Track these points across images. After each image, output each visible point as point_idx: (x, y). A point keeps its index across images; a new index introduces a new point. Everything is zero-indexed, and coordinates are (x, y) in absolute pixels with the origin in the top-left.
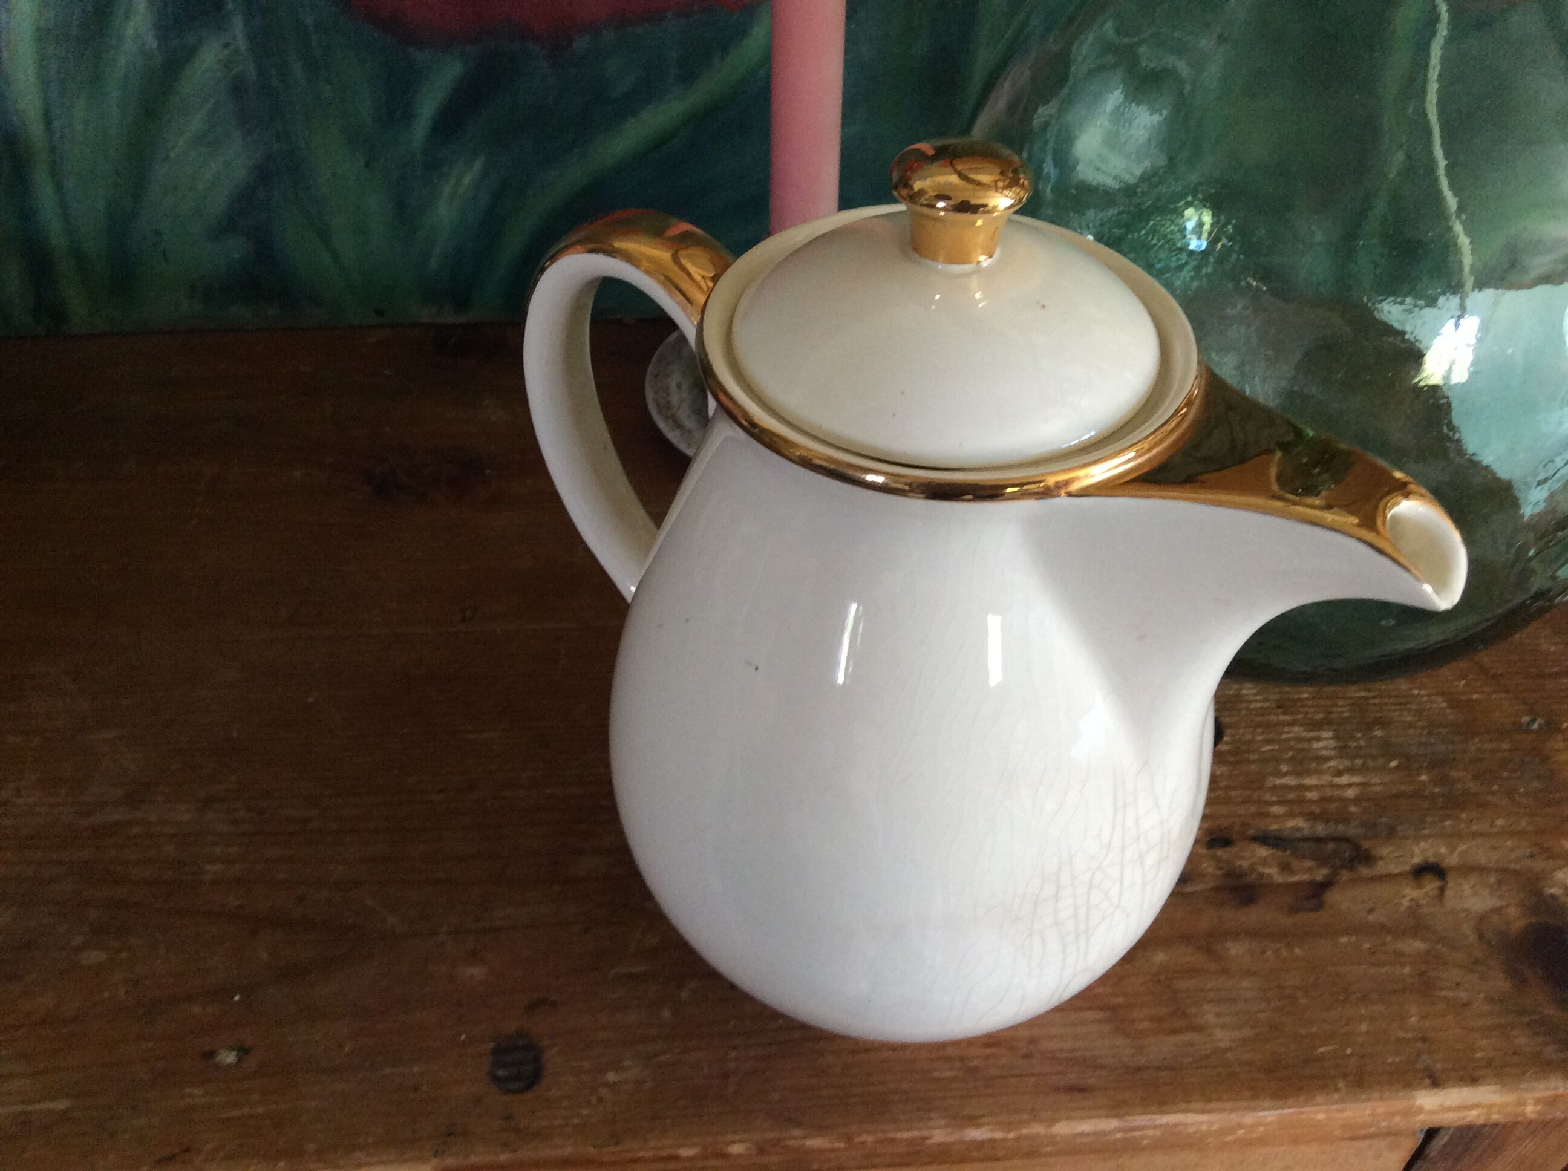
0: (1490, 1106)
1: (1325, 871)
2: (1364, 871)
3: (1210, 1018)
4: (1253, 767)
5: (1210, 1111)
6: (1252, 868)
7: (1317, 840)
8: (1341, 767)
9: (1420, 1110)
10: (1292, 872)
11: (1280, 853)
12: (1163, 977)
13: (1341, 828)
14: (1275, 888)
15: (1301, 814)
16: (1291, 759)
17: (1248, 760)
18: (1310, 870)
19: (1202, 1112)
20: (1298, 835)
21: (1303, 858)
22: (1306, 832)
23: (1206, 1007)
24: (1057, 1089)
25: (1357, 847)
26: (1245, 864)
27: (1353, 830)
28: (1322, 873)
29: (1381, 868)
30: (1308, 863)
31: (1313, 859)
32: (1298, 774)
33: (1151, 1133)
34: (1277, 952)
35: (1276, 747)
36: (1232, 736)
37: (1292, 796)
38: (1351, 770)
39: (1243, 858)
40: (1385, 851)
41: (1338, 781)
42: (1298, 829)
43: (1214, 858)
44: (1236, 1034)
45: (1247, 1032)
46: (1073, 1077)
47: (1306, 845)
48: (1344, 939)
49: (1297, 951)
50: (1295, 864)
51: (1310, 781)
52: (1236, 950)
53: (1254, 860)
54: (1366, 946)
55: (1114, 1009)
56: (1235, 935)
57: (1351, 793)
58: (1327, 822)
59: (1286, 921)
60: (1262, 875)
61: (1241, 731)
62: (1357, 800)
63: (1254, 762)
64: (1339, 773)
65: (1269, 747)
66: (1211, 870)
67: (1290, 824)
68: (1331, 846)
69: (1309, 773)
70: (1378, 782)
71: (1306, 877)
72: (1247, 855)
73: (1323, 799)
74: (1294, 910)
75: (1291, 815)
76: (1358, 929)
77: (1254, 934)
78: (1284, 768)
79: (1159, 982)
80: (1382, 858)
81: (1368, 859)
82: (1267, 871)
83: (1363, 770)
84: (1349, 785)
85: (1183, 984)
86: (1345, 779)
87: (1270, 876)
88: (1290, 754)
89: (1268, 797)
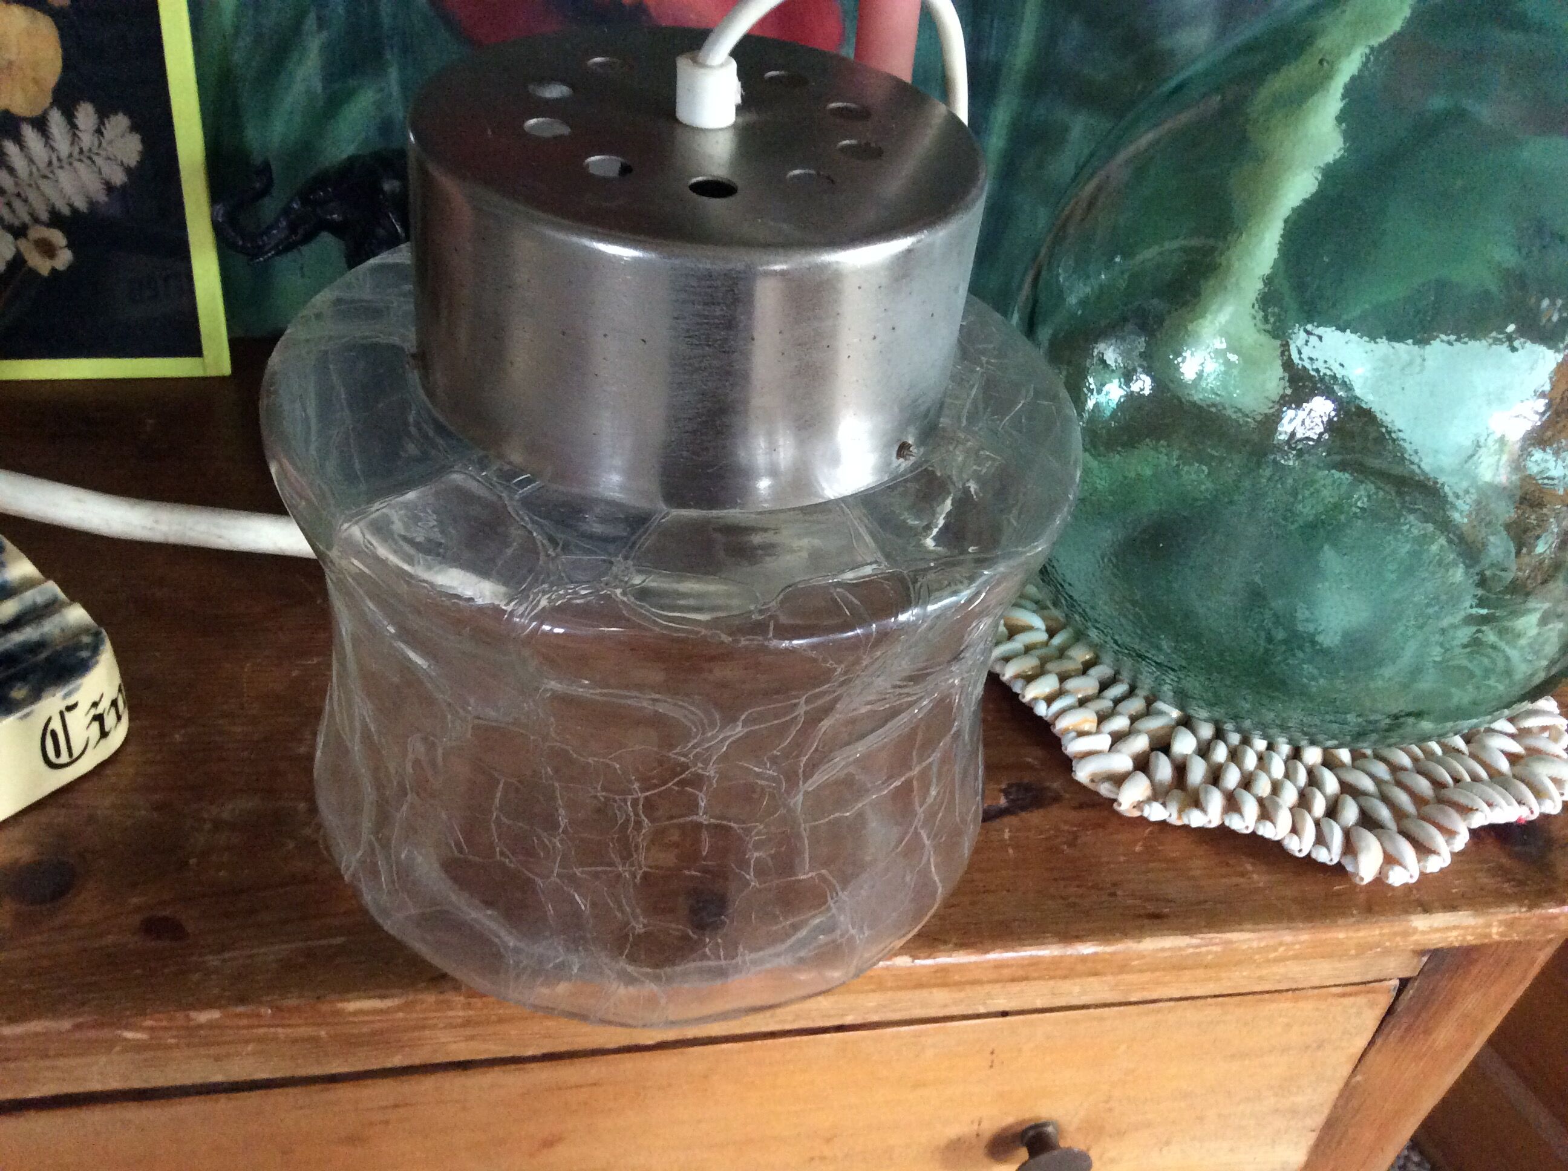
0: (1466, 928)
5: (1259, 931)
9: (1415, 931)
19: (1253, 931)
24: (1140, 916)
33: (1214, 948)
46: (1151, 908)
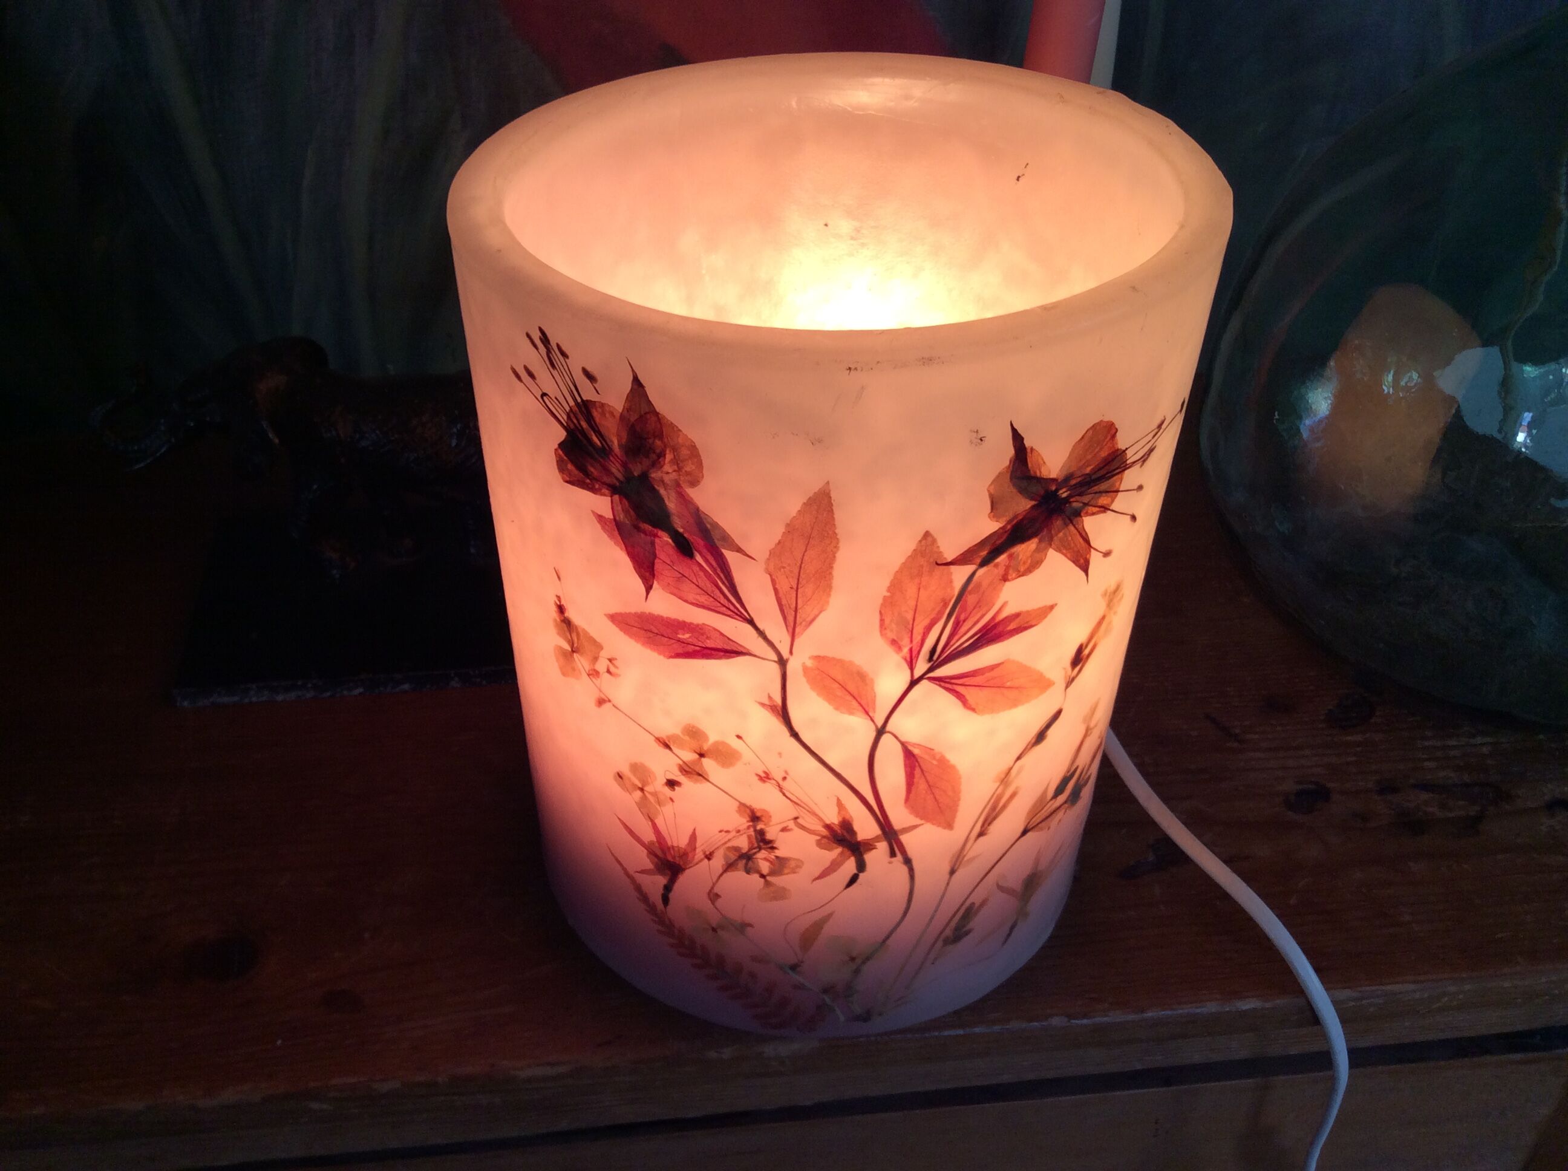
1: (1477, 808)
2: (1506, 807)
3: (1408, 917)
4: (1405, 733)
6: (1418, 808)
7: (1466, 786)
8: (1474, 731)
10: (1450, 810)
11: (1437, 797)
12: (1364, 889)
13: (1482, 776)
14: (1439, 822)
15: (1449, 767)
16: (1433, 726)
17: (1398, 729)
18: (1464, 808)
20: (1450, 782)
21: (1457, 799)
22: (1456, 780)
23: (1402, 909)
25: (1498, 789)
26: (1412, 805)
27: (1492, 777)
28: (1474, 810)
29: (1519, 804)
30: (1462, 803)
31: (1465, 800)
32: (1441, 738)
34: (1449, 867)
35: (1419, 718)
36: (1383, 710)
37: (1439, 754)
38: (1483, 733)
39: (1409, 801)
40: (1521, 791)
41: (1472, 741)
42: (1449, 779)
43: (1386, 802)
44: (1428, 927)
45: (1438, 926)
47: (1457, 790)
48: (1500, 857)
49: (1465, 866)
50: (1451, 803)
51: (1452, 742)
52: (1417, 867)
53: (1418, 802)
54: (1519, 860)
55: (1330, 913)
56: (1414, 857)
57: (1485, 750)
58: (1470, 772)
59: (1453, 845)
60: (1426, 813)
61: (1389, 707)
62: (1491, 756)
63: (1404, 729)
64: (1474, 736)
65: (1414, 719)
66: (1385, 811)
67: (1442, 774)
68: (1477, 790)
69: (1449, 736)
70: (1505, 742)
71: (1461, 813)
72: (1412, 798)
73: (1464, 755)
74: (1457, 836)
75: (1441, 768)
76: (1510, 849)
77: (1429, 855)
78: (1429, 733)
79: (1361, 892)
80: (1519, 797)
81: (1508, 798)
82: (1430, 809)
83: (1492, 733)
84: (1483, 744)
85: (1381, 893)
86: (1479, 740)
87: (1433, 814)
88: (1432, 723)
89: (1420, 755)
